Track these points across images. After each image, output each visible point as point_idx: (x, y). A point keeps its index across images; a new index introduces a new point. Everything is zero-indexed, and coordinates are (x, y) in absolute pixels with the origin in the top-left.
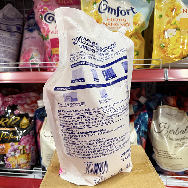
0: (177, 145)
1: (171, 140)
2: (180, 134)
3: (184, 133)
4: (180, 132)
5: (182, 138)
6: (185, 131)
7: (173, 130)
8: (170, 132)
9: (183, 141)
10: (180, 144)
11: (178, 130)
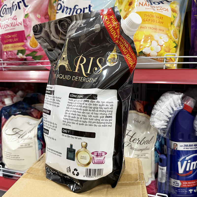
0: (137, 155)
1: (133, 150)
2: (144, 144)
3: (148, 144)
4: (145, 141)
5: (144, 148)
6: (150, 141)
7: (139, 139)
8: (133, 141)
9: (143, 152)
10: (140, 155)
11: (144, 140)
